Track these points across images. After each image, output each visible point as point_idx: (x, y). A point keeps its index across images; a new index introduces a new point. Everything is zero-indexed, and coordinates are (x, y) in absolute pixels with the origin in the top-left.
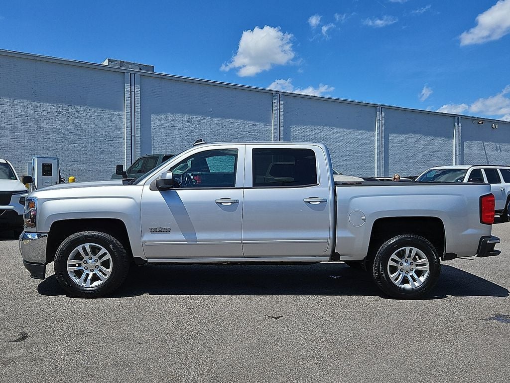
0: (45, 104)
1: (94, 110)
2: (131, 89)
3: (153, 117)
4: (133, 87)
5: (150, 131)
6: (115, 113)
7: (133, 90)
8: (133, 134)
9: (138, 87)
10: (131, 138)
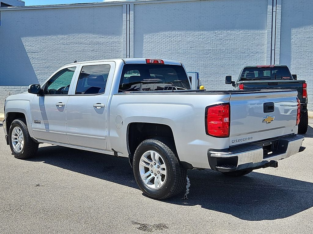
0: (205, 32)
1: (241, 32)
2: (273, 10)
3: (294, 31)
4: (274, 8)
5: (290, 45)
6: (258, 32)
7: (274, 10)
8: (273, 48)
9: (279, 7)
10: (271, 52)
